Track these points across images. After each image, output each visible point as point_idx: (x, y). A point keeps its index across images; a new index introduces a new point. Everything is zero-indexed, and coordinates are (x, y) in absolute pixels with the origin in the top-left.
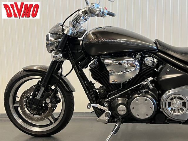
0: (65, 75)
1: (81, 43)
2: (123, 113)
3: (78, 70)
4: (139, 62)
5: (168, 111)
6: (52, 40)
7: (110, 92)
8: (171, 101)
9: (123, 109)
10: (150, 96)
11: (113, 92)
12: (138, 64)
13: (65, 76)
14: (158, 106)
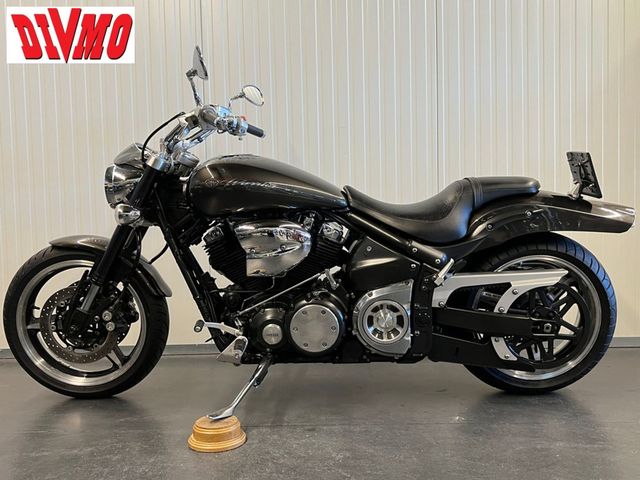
0: (149, 260)
1: (185, 186)
2: (273, 341)
3: (179, 248)
4: (309, 232)
5: (369, 334)
6: (120, 180)
7: (248, 295)
8: (374, 315)
9: (276, 332)
10: (331, 305)
11: (254, 296)
12: (308, 236)
13: (150, 263)
14: (347, 327)
